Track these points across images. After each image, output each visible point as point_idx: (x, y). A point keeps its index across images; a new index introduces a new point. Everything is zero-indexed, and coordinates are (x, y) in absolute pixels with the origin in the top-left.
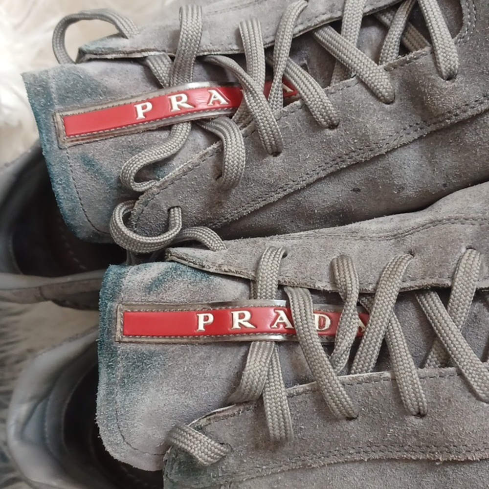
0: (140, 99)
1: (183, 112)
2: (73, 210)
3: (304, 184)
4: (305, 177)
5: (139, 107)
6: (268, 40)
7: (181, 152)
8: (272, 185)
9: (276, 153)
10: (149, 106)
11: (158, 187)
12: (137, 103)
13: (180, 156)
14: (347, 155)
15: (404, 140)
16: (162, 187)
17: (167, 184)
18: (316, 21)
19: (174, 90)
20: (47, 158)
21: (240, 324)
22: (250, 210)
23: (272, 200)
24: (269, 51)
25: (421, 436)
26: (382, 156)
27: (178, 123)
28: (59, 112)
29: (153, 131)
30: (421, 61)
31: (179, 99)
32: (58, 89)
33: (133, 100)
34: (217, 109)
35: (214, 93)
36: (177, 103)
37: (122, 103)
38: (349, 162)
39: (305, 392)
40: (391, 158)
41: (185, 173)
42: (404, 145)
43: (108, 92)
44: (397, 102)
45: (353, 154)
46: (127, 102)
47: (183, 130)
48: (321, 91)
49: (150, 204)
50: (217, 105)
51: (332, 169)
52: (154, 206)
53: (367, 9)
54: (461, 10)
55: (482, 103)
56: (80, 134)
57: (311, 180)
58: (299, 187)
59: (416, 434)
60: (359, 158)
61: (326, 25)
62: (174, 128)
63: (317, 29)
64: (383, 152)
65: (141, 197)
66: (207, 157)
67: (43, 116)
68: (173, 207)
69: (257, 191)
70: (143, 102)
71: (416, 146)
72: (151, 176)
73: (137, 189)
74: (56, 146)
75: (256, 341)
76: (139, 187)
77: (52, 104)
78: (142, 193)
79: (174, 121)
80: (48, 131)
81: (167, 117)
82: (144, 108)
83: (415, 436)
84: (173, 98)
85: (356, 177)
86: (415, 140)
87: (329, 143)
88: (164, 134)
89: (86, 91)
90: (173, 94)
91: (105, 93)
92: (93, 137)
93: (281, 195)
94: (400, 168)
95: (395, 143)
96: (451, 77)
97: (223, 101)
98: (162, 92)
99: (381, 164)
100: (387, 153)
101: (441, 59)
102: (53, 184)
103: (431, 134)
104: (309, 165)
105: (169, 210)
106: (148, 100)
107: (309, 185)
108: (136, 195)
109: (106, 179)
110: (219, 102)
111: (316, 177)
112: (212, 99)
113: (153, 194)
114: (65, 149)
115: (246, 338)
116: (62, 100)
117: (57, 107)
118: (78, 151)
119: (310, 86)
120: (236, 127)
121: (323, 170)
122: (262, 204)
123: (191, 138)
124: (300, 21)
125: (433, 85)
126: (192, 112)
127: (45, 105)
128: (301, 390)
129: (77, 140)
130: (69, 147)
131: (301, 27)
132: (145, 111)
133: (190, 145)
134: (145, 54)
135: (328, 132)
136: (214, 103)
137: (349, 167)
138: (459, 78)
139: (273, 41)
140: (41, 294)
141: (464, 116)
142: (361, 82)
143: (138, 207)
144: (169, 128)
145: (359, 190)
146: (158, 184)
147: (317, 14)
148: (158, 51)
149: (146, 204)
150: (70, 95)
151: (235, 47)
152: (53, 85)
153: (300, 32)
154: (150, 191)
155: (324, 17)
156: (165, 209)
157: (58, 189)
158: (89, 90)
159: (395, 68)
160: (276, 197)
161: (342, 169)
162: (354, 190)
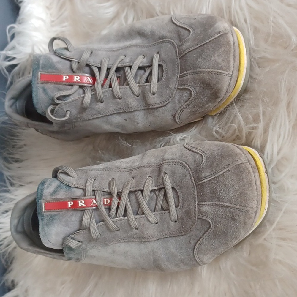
0: (65, 74)
1: (77, 82)
2: (37, 103)
3: (109, 114)
4: (110, 112)
5: (64, 77)
6: (110, 66)
7: (74, 94)
8: (99, 112)
9: (102, 102)
10: (68, 77)
11: (64, 103)
12: (64, 75)
13: (73, 95)
14: (123, 108)
15: (139, 109)
16: (65, 104)
17: (67, 103)
18: (125, 65)
19: (76, 74)
20: (32, 85)
21: (81, 205)
22: (92, 118)
23: (99, 116)
24: (108, 69)
25: (137, 235)
26: (132, 112)
27: (75, 85)
28: (40, 72)
29: (67, 85)
30: (147, 87)
31: (77, 78)
32: (42, 64)
33: (63, 74)
34: (88, 84)
35: (89, 78)
36: (76, 79)
37: (60, 74)
38: (123, 111)
39: (103, 224)
40: (135, 113)
41: (73, 101)
42: (139, 110)
43: (57, 69)
44: (140, 96)
45: (124, 109)
46: (61, 74)
47: (76, 87)
48: (118, 87)
49: (61, 108)
50: (88, 82)
51: (118, 112)
52: (62, 109)
53: (141, 65)
54: (163, 74)
55: (159, 104)
56: (44, 81)
57: (111, 113)
58: (107, 114)
59: (136, 234)
60: (126, 111)
61: (128, 66)
62: (74, 86)
63: (125, 67)
64: (132, 110)
65: (58, 105)
66: (81, 98)
67: (35, 72)
68: (68, 111)
69: (94, 112)
70: (66, 75)
71: (143, 111)
72: (63, 99)
73: (57, 102)
74: (36, 82)
75: (86, 210)
76: (58, 102)
77: (39, 69)
78: (59, 104)
79: (73, 84)
80: (35, 77)
81: (72, 82)
82: (66, 77)
83: (136, 235)
84: (75, 77)
85: (125, 116)
86: (143, 110)
87: (118, 104)
88: (70, 87)
89: (50, 67)
90: (76, 75)
91: (56, 69)
92: (48, 82)
93: (102, 115)
94: (138, 116)
95: (136, 109)
96: (154, 94)
97: (91, 82)
98: (73, 74)
99: (132, 114)
100: (134, 111)
101: (152, 88)
102: (33, 94)
103: (147, 109)
104: (111, 109)
105: (66, 111)
106: (68, 75)
107: (111, 115)
108: (57, 104)
109: (49, 96)
110: (89, 81)
111: (113, 113)
112: (88, 80)
113: (62, 105)
114: (38, 84)
115: (83, 209)
116: (42, 68)
117: (40, 70)
118: (42, 85)
119: (115, 85)
120: (90, 91)
121: (116, 111)
122: (96, 117)
123: (78, 90)
124: (120, 63)
125: (148, 95)
126: (80, 83)
127: (37, 68)
128: (101, 224)
129: (43, 82)
130: (40, 84)
131: (120, 65)
132: (66, 78)
133: (77, 92)
134: (72, 59)
135: (118, 100)
136: (88, 81)
137: (123, 112)
138: (156, 95)
139: (111, 67)
140: (28, 125)
141: (154, 107)
142: (130, 88)
143: (57, 108)
144: (72, 85)
145: (126, 120)
146: (64, 102)
147: (126, 62)
148: (76, 60)
149: (59, 107)
150: (45, 67)
151: (100, 65)
152: (41, 62)
153: (120, 66)
154: (61, 104)
155: (128, 64)
156: (65, 111)
157: (34, 95)
158: (51, 67)
159: (141, 86)
160: (100, 116)
161: (121, 112)
162: (125, 120)
